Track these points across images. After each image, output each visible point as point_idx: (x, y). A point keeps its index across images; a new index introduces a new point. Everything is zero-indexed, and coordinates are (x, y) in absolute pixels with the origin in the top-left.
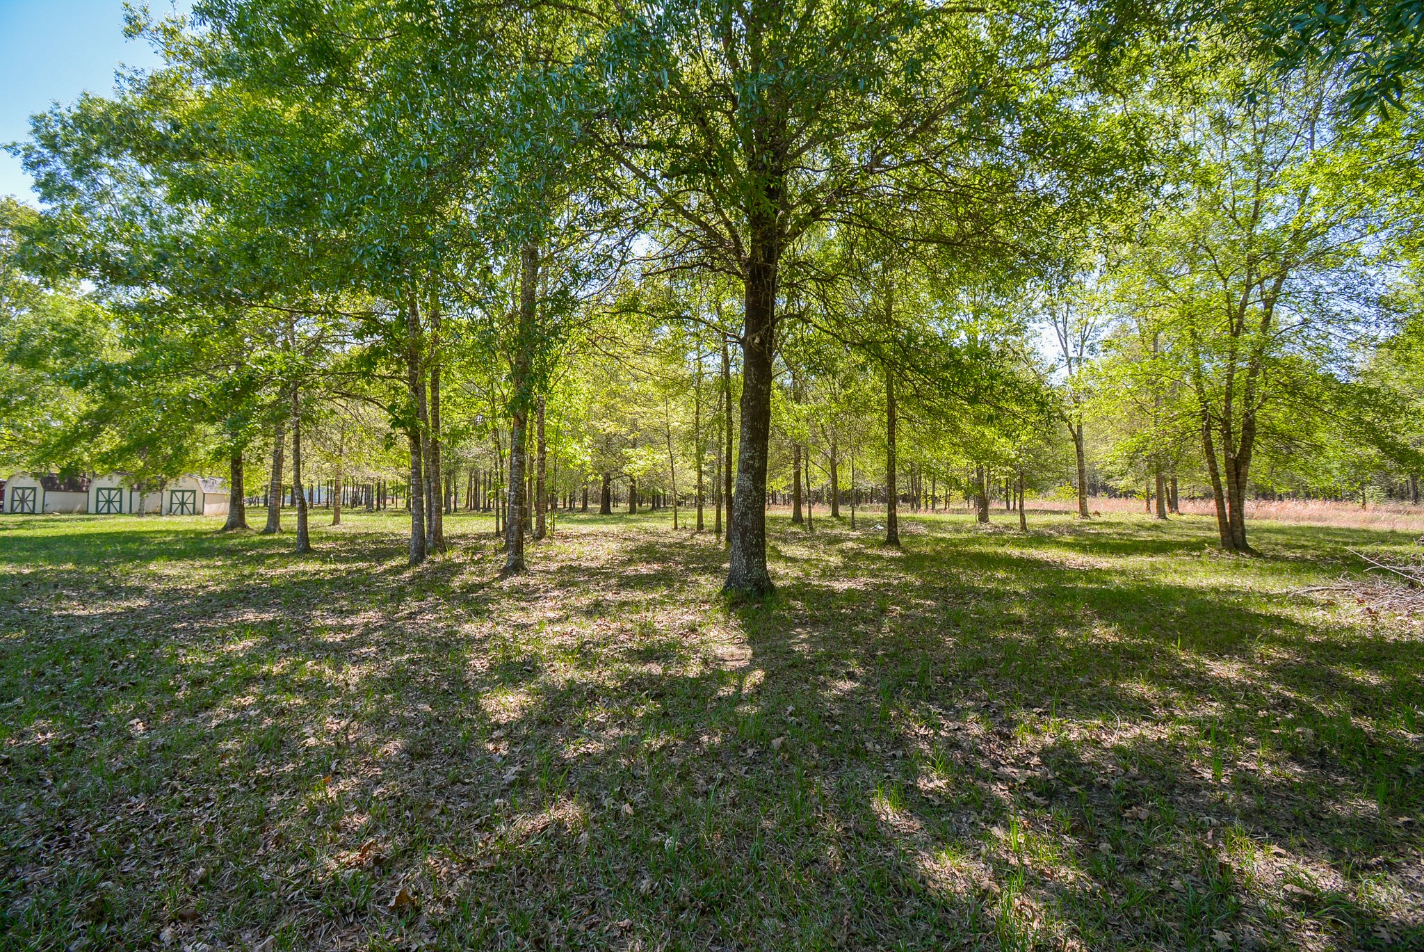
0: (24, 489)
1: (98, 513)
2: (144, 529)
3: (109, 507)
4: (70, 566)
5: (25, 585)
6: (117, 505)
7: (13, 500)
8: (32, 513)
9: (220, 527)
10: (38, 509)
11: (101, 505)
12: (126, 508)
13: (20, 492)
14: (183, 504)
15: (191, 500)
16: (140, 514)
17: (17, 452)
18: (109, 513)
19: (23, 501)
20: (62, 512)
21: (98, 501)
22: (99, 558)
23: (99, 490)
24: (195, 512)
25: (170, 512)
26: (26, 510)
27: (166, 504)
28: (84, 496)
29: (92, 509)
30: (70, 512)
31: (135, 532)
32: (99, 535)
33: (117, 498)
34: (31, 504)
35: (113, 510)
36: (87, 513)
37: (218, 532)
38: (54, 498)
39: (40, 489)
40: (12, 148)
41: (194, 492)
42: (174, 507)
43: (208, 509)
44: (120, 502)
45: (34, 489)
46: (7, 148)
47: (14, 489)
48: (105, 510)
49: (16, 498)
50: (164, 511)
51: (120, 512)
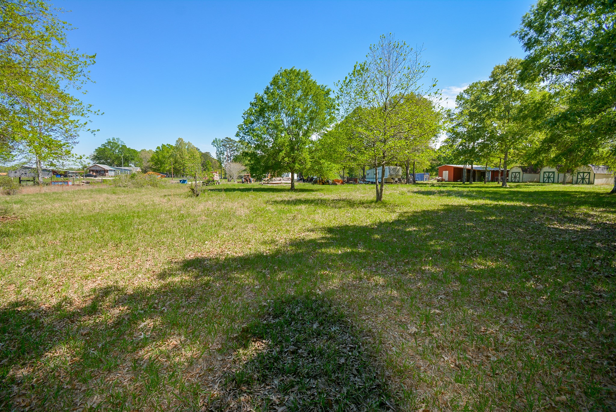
0: (516, 173)
1: (544, 182)
2: (568, 190)
3: (549, 180)
4: (545, 205)
5: (532, 212)
6: (552, 179)
7: (512, 177)
8: (518, 182)
9: (610, 191)
10: (521, 180)
11: (545, 179)
12: (556, 180)
13: (514, 174)
14: (583, 179)
15: (588, 177)
16: (563, 183)
17: (516, 159)
18: (548, 182)
19: (515, 177)
20: (530, 182)
21: (544, 177)
22: (555, 202)
23: (545, 172)
24: (590, 183)
25: (577, 183)
26: (516, 181)
27: (575, 178)
28: (538, 175)
29: (541, 180)
30: (532, 182)
31: (565, 192)
32: (550, 192)
33: (552, 176)
34: (518, 178)
35: (550, 181)
36: (539, 182)
37: (608, 193)
38: (527, 176)
39: (522, 173)
40: (515, 35)
41: (589, 173)
42: (579, 180)
43: (596, 181)
44: (554, 178)
45: (519, 173)
46: (513, 35)
47: (512, 173)
48: (547, 181)
49: (513, 176)
50: (574, 182)
51: (553, 182)
